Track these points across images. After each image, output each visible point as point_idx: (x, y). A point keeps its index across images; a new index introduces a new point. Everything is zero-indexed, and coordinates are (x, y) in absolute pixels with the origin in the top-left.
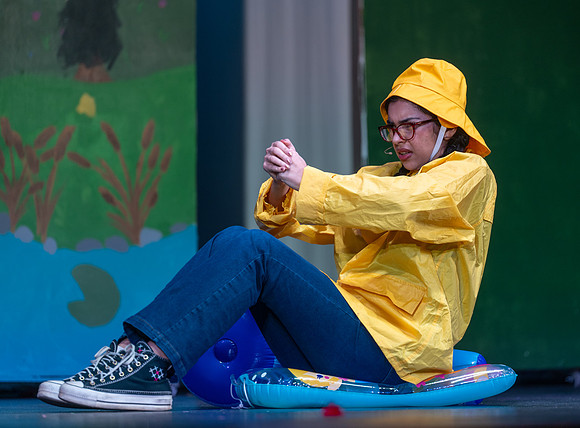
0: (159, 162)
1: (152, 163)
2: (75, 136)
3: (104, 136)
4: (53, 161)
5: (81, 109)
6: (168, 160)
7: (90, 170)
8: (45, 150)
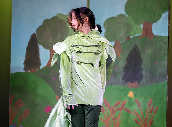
0: (153, 111)
1: (151, 112)
2: (127, 103)
3: (136, 103)
4: (119, 111)
5: (129, 96)
6: (156, 111)
7: (131, 114)
8: (117, 108)
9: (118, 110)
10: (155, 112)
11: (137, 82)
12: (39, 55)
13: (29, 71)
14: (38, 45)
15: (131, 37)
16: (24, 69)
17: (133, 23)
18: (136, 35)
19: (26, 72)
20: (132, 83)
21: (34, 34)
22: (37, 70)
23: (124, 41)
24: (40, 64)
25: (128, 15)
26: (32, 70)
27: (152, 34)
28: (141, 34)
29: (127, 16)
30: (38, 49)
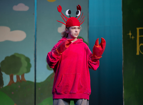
12: (2, 78)
14: (2, 72)
24: (3, 84)
30: (2, 74)
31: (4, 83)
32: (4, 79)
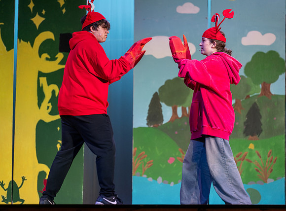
0: (273, 160)
1: (271, 161)
2: (248, 155)
3: (256, 154)
4: (241, 161)
5: (249, 147)
6: (276, 160)
7: (252, 163)
8: (239, 158)
9: (239, 160)
10: (275, 162)
11: (257, 136)
12: (162, 111)
13: (152, 126)
14: (161, 103)
15: (251, 96)
16: (147, 124)
17: (252, 84)
18: (256, 94)
19: (149, 127)
20: (252, 136)
21: (156, 93)
22: (160, 125)
23: (244, 99)
25: (248, 76)
26: (155, 125)
27: (270, 93)
28: (260, 93)
29: (246, 77)
30: (161, 106)
31: (164, 119)
32: (163, 113)
